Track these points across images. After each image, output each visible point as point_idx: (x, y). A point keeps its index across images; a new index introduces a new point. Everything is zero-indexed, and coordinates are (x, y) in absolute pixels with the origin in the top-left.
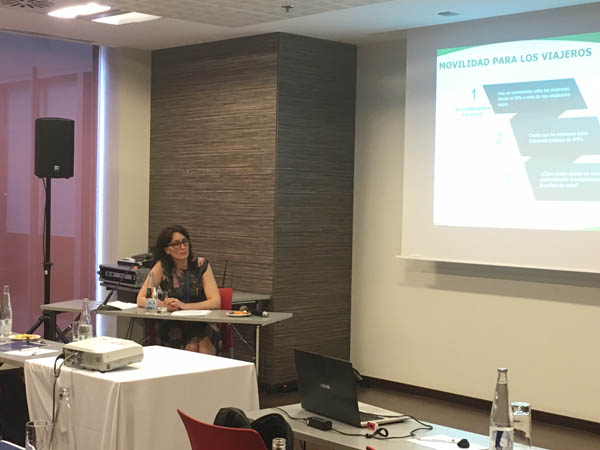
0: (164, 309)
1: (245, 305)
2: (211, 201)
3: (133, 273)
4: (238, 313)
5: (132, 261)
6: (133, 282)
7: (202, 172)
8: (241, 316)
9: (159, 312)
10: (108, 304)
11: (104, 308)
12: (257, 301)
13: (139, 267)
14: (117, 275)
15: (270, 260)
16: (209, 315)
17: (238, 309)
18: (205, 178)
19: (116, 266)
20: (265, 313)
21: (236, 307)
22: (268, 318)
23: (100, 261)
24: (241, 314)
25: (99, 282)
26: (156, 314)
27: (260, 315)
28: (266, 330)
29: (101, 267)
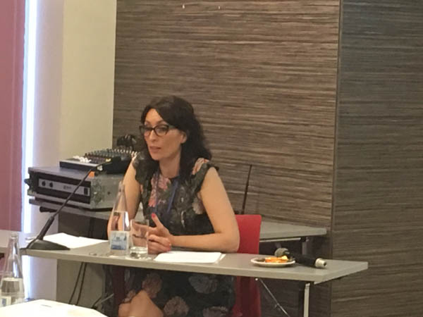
0: (142, 251)
1: (283, 245)
2: (222, 60)
3: (86, 184)
4: (272, 260)
5: (85, 161)
6: (86, 199)
7: (207, 8)
8: (277, 266)
9: (134, 255)
10: (46, 238)
11: (38, 246)
12: (303, 239)
13: (97, 173)
14: (58, 186)
15: (326, 165)
16: (221, 262)
17: (272, 253)
18: (216, 19)
19: (56, 171)
20: (320, 261)
21: (268, 249)
22: (326, 270)
23: (29, 160)
24: (277, 263)
25: (26, 198)
26: (128, 258)
27: (311, 264)
28: (320, 291)
29: (31, 172)
